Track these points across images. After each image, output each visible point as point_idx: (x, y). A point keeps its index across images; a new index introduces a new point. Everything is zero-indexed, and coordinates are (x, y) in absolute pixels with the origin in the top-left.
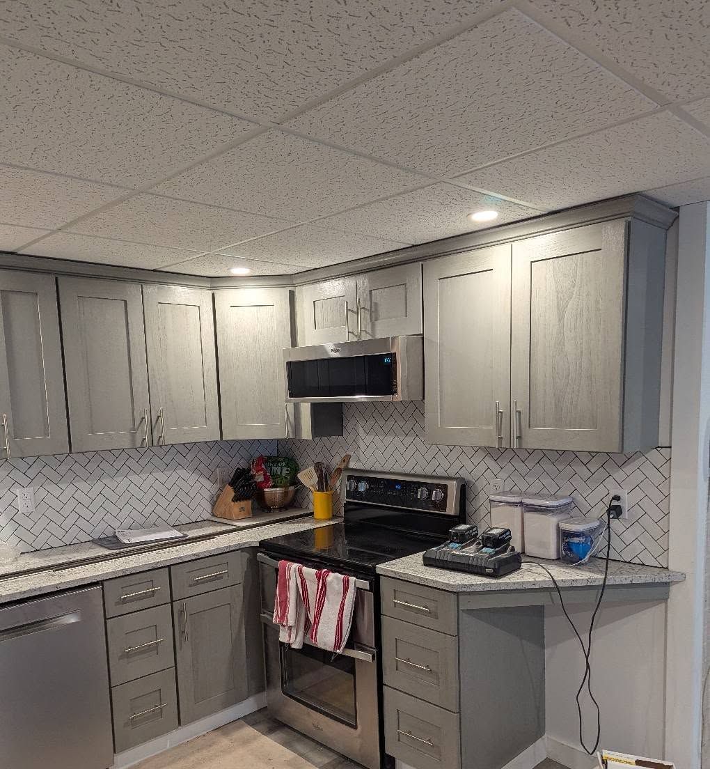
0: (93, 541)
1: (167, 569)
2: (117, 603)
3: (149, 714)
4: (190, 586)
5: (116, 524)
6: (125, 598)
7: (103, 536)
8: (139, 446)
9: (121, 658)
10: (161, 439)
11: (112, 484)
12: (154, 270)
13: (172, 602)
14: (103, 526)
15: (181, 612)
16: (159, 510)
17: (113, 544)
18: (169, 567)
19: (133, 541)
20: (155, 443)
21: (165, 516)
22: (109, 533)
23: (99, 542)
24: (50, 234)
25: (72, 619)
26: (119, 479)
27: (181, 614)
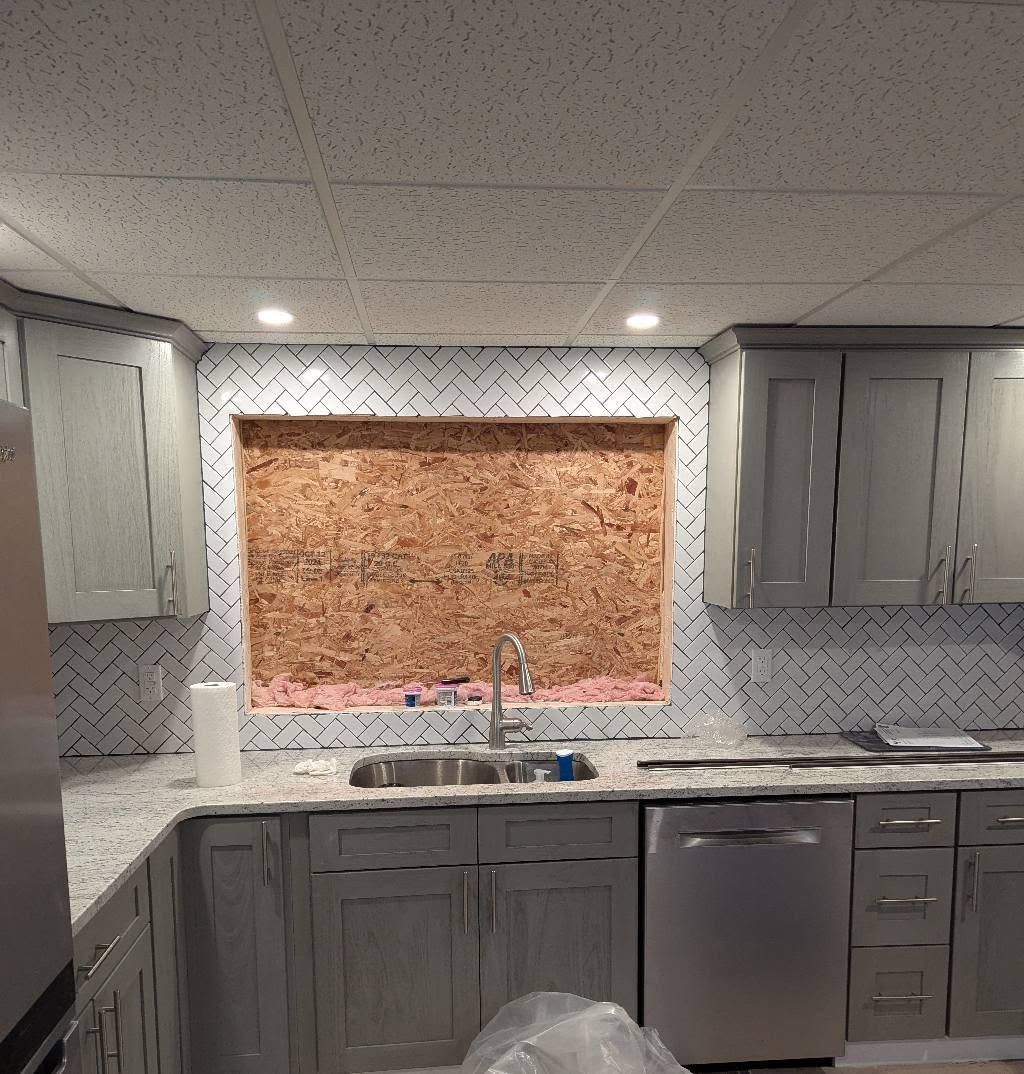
0: (842, 734)
1: (955, 795)
2: (873, 831)
3: (903, 1003)
4: (989, 828)
5: (877, 714)
6: (884, 826)
7: (857, 729)
8: (930, 602)
9: (870, 909)
10: (967, 595)
11: (879, 657)
12: (994, 327)
13: (956, 846)
14: (857, 715)
15: (971, 865)
16: (944, 703)
17: (873, 744)
18: (959, 792)
19: (902, 743)
20: (957, 600)
21: (954, 712)
22: (866, 725)
23: (851, 737)
24: (852, 289)
25: (808, 838)
26: (889, 650)
27: (969, 867)
